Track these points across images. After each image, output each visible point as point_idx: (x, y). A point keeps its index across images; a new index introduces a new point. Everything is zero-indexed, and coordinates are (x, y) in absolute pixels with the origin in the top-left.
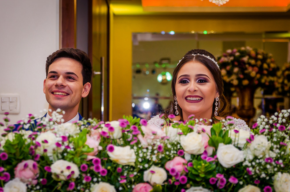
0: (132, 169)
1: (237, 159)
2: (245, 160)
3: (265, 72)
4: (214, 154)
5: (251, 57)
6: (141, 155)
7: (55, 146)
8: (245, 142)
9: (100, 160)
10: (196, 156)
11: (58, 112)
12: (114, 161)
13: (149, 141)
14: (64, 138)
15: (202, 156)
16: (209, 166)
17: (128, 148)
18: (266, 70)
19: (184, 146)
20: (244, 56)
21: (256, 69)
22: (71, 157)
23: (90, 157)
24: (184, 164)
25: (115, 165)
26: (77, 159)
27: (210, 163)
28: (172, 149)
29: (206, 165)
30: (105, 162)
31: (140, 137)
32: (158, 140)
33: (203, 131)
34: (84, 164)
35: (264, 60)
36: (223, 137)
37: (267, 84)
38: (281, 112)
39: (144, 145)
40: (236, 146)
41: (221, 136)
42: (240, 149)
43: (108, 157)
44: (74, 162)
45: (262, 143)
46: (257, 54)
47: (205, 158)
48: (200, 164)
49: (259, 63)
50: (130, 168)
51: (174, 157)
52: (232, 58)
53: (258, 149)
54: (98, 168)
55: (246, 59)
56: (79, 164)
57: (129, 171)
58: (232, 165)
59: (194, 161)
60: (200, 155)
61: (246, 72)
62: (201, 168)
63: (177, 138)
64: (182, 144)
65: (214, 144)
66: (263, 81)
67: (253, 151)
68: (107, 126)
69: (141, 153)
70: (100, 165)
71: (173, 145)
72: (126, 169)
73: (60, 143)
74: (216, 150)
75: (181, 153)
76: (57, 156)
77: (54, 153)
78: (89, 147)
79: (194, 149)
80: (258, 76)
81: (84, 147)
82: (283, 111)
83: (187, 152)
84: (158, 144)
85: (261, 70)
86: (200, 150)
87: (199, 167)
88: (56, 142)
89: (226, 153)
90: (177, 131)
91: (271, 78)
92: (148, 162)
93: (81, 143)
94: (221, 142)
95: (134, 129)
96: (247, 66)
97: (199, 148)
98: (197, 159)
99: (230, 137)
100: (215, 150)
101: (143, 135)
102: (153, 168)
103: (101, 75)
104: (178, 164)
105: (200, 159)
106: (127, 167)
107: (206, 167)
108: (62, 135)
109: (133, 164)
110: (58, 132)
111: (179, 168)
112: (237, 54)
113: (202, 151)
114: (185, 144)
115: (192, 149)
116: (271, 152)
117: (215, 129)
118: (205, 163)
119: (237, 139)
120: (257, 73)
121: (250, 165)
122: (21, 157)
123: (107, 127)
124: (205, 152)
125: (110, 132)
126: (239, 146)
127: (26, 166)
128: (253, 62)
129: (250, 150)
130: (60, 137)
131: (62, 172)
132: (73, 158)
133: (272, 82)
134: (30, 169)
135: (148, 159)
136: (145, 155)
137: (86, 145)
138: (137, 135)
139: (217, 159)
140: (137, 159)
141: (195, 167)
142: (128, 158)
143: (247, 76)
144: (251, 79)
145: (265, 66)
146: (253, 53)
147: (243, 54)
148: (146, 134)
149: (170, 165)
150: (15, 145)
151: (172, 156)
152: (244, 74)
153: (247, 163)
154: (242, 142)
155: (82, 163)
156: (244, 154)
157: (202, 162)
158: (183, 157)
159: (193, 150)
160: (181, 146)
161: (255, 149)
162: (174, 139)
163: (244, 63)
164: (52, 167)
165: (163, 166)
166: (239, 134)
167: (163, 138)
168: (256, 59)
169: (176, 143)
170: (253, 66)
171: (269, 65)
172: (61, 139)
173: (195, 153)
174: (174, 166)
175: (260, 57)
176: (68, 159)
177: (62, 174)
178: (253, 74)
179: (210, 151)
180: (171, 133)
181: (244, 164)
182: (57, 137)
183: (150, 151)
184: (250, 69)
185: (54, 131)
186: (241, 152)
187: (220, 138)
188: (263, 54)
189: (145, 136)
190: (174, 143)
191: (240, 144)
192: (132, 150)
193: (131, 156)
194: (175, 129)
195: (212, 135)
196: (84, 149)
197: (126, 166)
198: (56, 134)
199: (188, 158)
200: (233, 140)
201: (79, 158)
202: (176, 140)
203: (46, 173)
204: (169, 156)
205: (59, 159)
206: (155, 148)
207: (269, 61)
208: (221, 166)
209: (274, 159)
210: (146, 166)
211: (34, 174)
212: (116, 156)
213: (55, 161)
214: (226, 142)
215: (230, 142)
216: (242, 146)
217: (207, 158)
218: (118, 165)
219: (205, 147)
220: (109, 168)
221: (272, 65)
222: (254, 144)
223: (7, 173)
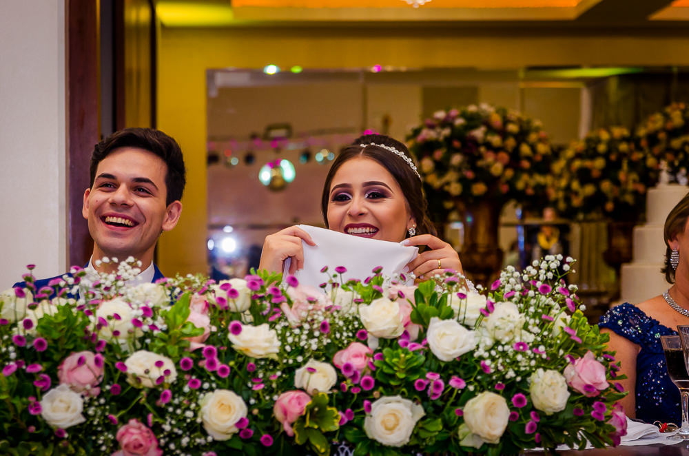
0: (271, 367)
1: (463, 347)
2: (478, 347)
3: (526, 164)
4: (422, 337)
5: (491, 129)
6: (290, 340)
7: (131, 326)
8: (478, 315)
9: (215, 349)
10: (389, 342)
11: (129, 264)
12: (241, 350)
13: (304, 314)
14: (147, 311)
15: (400, 341)
16: (412, 357)
17: (265, 327)
18: (528, 158)
19: (367, 323)
20: (475, 127)
21: (504, 156)
22: (161, 344)
23: (195, 345)
24: (367, 355)
25: (241, 360)
26: (174, 350)
27: (415, 352)
28: (345, 328)
29: (408, 357)
30: (223, 354)
31: (285, 307)
32: (320, 313)
33: (401, 295)
34: (185, 357)
35: (522, 136)
36: (438, 306)
37: (530, 191)
38: (544, 259)
39: (294, 321)
40: (461, 322)
41: (433, 305)
42: (468, 327)
43: (230, 343)
44: (167, 354)
45: (509, 316)
46: (506, 121)
47: (406, 344)
48: (398, 356)
49: (511, 142)
50: (269, 365)
51: (349, 343)
52: (446, 132)
53: (501, 327)
54: (211, 364)
55: (479, 133)
56: (176, 357)
57: (266, 370)
58: (456, 356)
59: (386, 351)
60: (396, 339)
61: (480, 163)
62: (398, 362)
63: (353, 309)
64: (363, 318)
65: (421, 319)
66: (520, 185)
67: (492, 330)
68: (224, 287)
69: (291, 335)
70: (216, 359)
71: (346, 321)
72: (262, 367)
73: (140, 319)
74: (426, 330)
75: (361, 335)
76: (134, 345)
77: (129, 338)
78: (194, 327)
79: (386, 327)
80: (509, 173)
81: (184, 326)
82: (547, 257)
83: (372, 334)
84: (321, 319)
85: (514, 159)
86: (395, 331)
87: (395, 360)
88: (132, 317)
89: (444, 334)
90: (353, 296)
91: (540, 179)
92: (301, 351)
93: (179, 319)
94: (434, 316)
95: (273, 294)
97: (396, 326)
98: (390, 346)
99: (450, 306)
100: (422, 330)
101: (290, 303)
102: (312, 363)
104: (356, 356)
105: (397, 347)
106: (263, 363)
107: (408, 360)
108: (143, 305)
109: (276, 358)
110: (133, 300)
111: (359, 363)
112: (460, 122)
113: (400, 333)
114: (368, 320)
115: (381, 328)
116: (524, 332)
117: (423, 291)
118: (407, 354)
119: (463, 309)
120: (506, 167)
121: (486, 355)
122: (71, 347)
123: (225, 290)
124: (406, 334)
125: (231, 299)
126: (467, 322)
127: (81, 361)
128: (496, 140)
129: (487, 330)
130: (139, 308)
131: (147, 372)
132: (164, 347)
133: (541, 189)
134: (89, 367)
135: (303, 347)
136: (297, 340)
137: (189, 322)
138: (281, 303)
139: (427, 345)
140: (283, 346)
141: (387, 360)
142: (267, 345)
143: (483, 175)
144: (492, 181)
145: (525, 149)
146: (496, 120)
147: (473, 120)
148: (295, 302)
149: (342, 358)
150: (59, 324)
151: (345, 342)
152: (474, 168)
153: (481, 352)
154: (472, 315)
155: (181, 356)
156: (475, 337)
157: (400, 351)
158: (365, 344)
159: (384, 331)
160: (360, 324)
161: (496, 327)
162: (348, 311)
163: (475, 143)
164: (127, 363)
165: (328, 360)
166: (466, 302)
167: (328, 309)
168: (504, 134)
169: (351, 318)
170: (496, 150)
171: (533, 148)
172: (141, 312)
173: (388, 335)
174: (349, 359)
175: (513, 128)
176: (155, 349)
177: (147, 376)
178: (497, 169)
179: (414, 331)
180: (341, 299)
181: (476, 355)
182: (133, 309)
183: (306, 332)
184: (490, 158)
185: (124, 297)
186: (471, 332)
187: (431, 307)
188: (519, 122)
189: (294, 307)
190: (348, 318)
191: (468, 319)
192: (273, 332)
193: (270, 341)
194: (349, 293)
195: (417, 303)
196: (187, 331)
197: (262, 360)
198: (129, 303)
199: (373, 344)
200: (456, 312)
201: (177, 347)
202: (351, 312)
203: (117, 376)
204: (341, 342)
205: (136, 350)
206: (315, 326)
207: (533, 137)
208: (435, 357)
209: (531, 344)
210: (300, 359)
211: (95, 376)
212: (244, 341)
213: (132, 353)
214: (442, 314)
215: (450, 315)
216: (472, 323)
217: (409, 345)
218: (246, 358)
219: (406, 326)
220: (232, 363)
221: (542, 148)
222: (493, 318)
223: (46, 376)
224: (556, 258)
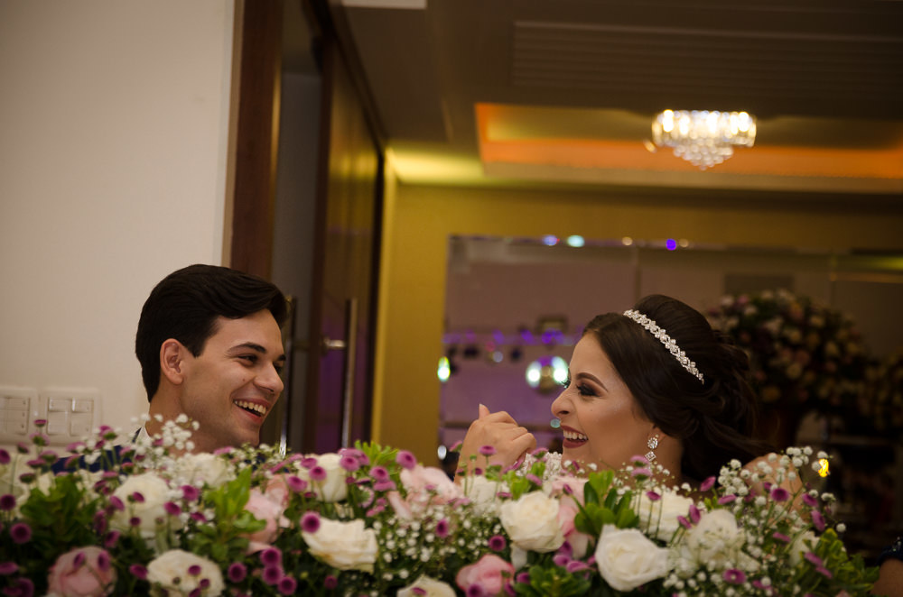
0: (366, 584)
1: (648, 571)
2: (672, 571)
3: (831, 367)
4: (591, 550)
5: (789, 321)
6: (391, 544)
7: (162, 512)
8: (674, 526)
9: (279, 553)
10: (542, 556)
11: (179, 424)
12: (320, 558)
13: (415, 508)
14: (189, 491)
15: (557, 558)
16: (570, 582)
17: (360, 524)
18: (835, 359)
19: (511, 527)
20: (769, 317)
21: (804, 356)
22: (204, 541)
23: (257, 546)
24: (504, 574)
25: (321, 571)
26: (221, 549)
27: (576, 575)
28: (480, 534)
29: (564, 580)
30: (296, 561)
31: (394, 498)
32: (441, 508)
33: (567, 490)
34: (238, 563)
35: (829, 330)
36: (617, 509)
37: (835, 401)
38: (785, 453)
39: (403, 519)
40: (653, 536)
41: (610, 507)
42: (662, 544)
43: (304, 546)
44: (212, 558)
45: (720, 530)
46: (809, 312)
47: (565, 562)
48: (549, 578)
49: (814, 339)
50: (363, 581)
51: (480, 557)
52: (733, 322)
53: (708, 544)
54: (273, 574)
55: (773, 325)
56: (224, 562)
57: (359, 589)
58: (637, 584)
59: (533, 570)
60: (553, 553)
61: (774, 363)
62: (548, 587)
63: (493, 507)
64: (507, 521)
65: (590, 526)
66: (823, 392)
67: (696, 549)
68: (307, 464)
69: (393, 538)
70: (280, 568)
71: (482, 523)
72: (351, 583)
73: (179, 504)
74: (597, 541)
75: (501, 545)
76: (169, 541)
77: (158, 531)
78: (252, 518)
79: (536, 535)
80: (810, 377)
81: (240, 516)
82: (790, 450)
83: (517, 544)
84: (439, 516)
85: (817, 360)
86: (551, 541)
87: (545, 584)
88: (168, 500)
89: (622, 551)
90: (497, 488)
91: (848, 386)
92: (410, 563)
93: (232, 505)
94: (609, 522)
95: (378, 476)
96: (777, 346)
97: (551, 534)
98: (542, 564)
99: (632, 511)
100: (593, 542)
101: (404, 494)
102: (424, 582)
103: (345, 351)
104: (491, 575)
105: (551, 564)
106: (354, 577)
107: (564, 586)
108: (185, 483)
109: (369, 569)
110: (175, 476)
111: (492, 584)
112: (750, 311)
113: (558, 545)
114: (511, 523)
115: (529, 537)
116: (741, 554)
117: (595, 486)
118: (562, 575)
119: (655, 516)
120: (806, 369)
121: (680, 585)
122: (69, 538)
123: (307, 467)
124: (566, 546)
125: (315, 482)
126: (661, 536)
127: (79, 561)
128: (794, 335)
129: (689, 549)
130: (179, 487)
131: (177, 581)
132: (208, 545)
133: (850, 398)
134: (91, 570)
135: (410, 557)
136: (402, 545)
137: (247, 512)
138: (387, 491)
139: (595, 565)
140: (381, 554)
141: (533, 583)
142: (357, 550)
143: (777, 376)
144: (787, 385)
145: (831, 348)
146: (797, 310)
147: (767, 310)
148: (409, 491)
149: (468, 577)
150: (55, 504)
151: (477, 553)
152: (766, 368)
153: (673, 581)
154: (669, 526)
155: (232, 560)
156: (669, 558)
157: (553, 571)
158: (508, 559)
159: (533, 540)
160: (502, 529)
161: (701, 545)
162: (486, 509)
163: (768, 336)
164: (152, 566)
165: (449, 578)
166: (661, 504)
167: (452, 503)
168: (805, 327)
169: (489, 519)
170: (795, 347)
171: (842, 347)
172: (180, 493)
173: (540, 546)
174: (479, 579)
175: (817, 321)
176: (196, 549)
177: (176, 587)
178: (795, 370)
179: (581, 543)
180: (479, 491)
181: (667, 584)
182: (170, 488)
183: (415, 535)
184: (786, 356)
185: (164, 472)
186: (664, 551)
187: (607, 510)
188: (826, 314)
189: (408, 498)
190: (485, 519)
191: (664, 531)
192: (371, 532)
193: (364, 545)
194: (492, 484)
195: (586, 500)
196: (241, 523)
197: (351, 572)
198: (168, 479)
199: (519, 559)
200: (644, 518)
201: (226, 547)
202: (490, 510)
203: (133, 584)
204: (470, 553)
205: (171, 547)
206: (430, 526)
207: (842, 334)
208: (605, 584)
209: (752, 575)
210: (404, 574)
211: (101, 584)
212: (324, 543)
213: (161, 552)
214: (622, 520)
215: (634, 523)
216: (667, 538)
217: (569, 564)
218: (329, 569)
219: (567, 535)
220: (304, 575)
221: (853, 348)
222: (697, 533)
223: (28, 581)
224: (802, 451)
